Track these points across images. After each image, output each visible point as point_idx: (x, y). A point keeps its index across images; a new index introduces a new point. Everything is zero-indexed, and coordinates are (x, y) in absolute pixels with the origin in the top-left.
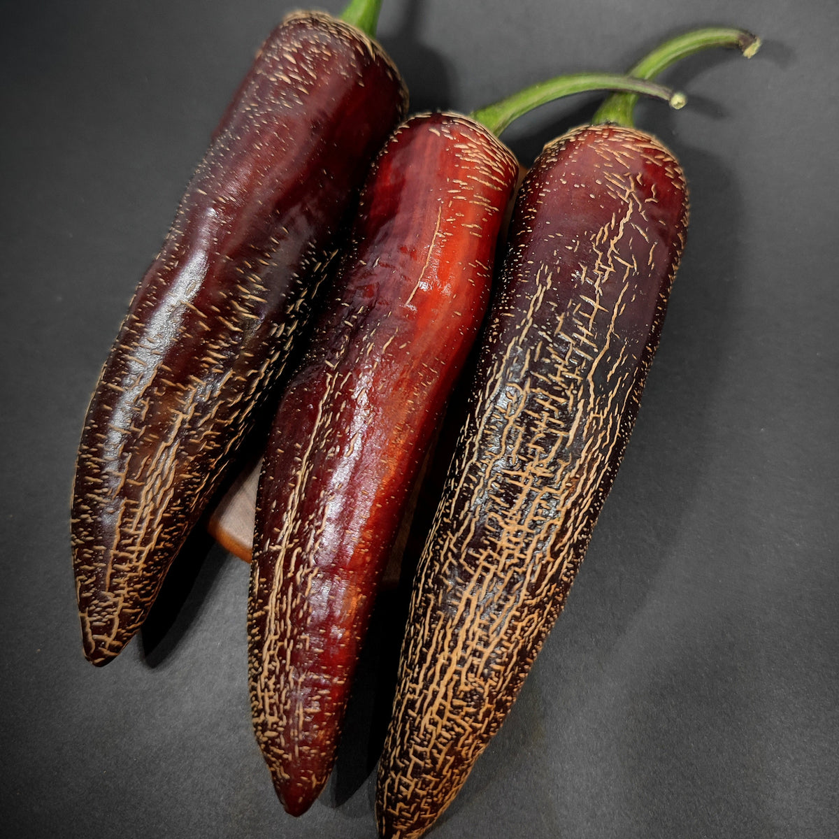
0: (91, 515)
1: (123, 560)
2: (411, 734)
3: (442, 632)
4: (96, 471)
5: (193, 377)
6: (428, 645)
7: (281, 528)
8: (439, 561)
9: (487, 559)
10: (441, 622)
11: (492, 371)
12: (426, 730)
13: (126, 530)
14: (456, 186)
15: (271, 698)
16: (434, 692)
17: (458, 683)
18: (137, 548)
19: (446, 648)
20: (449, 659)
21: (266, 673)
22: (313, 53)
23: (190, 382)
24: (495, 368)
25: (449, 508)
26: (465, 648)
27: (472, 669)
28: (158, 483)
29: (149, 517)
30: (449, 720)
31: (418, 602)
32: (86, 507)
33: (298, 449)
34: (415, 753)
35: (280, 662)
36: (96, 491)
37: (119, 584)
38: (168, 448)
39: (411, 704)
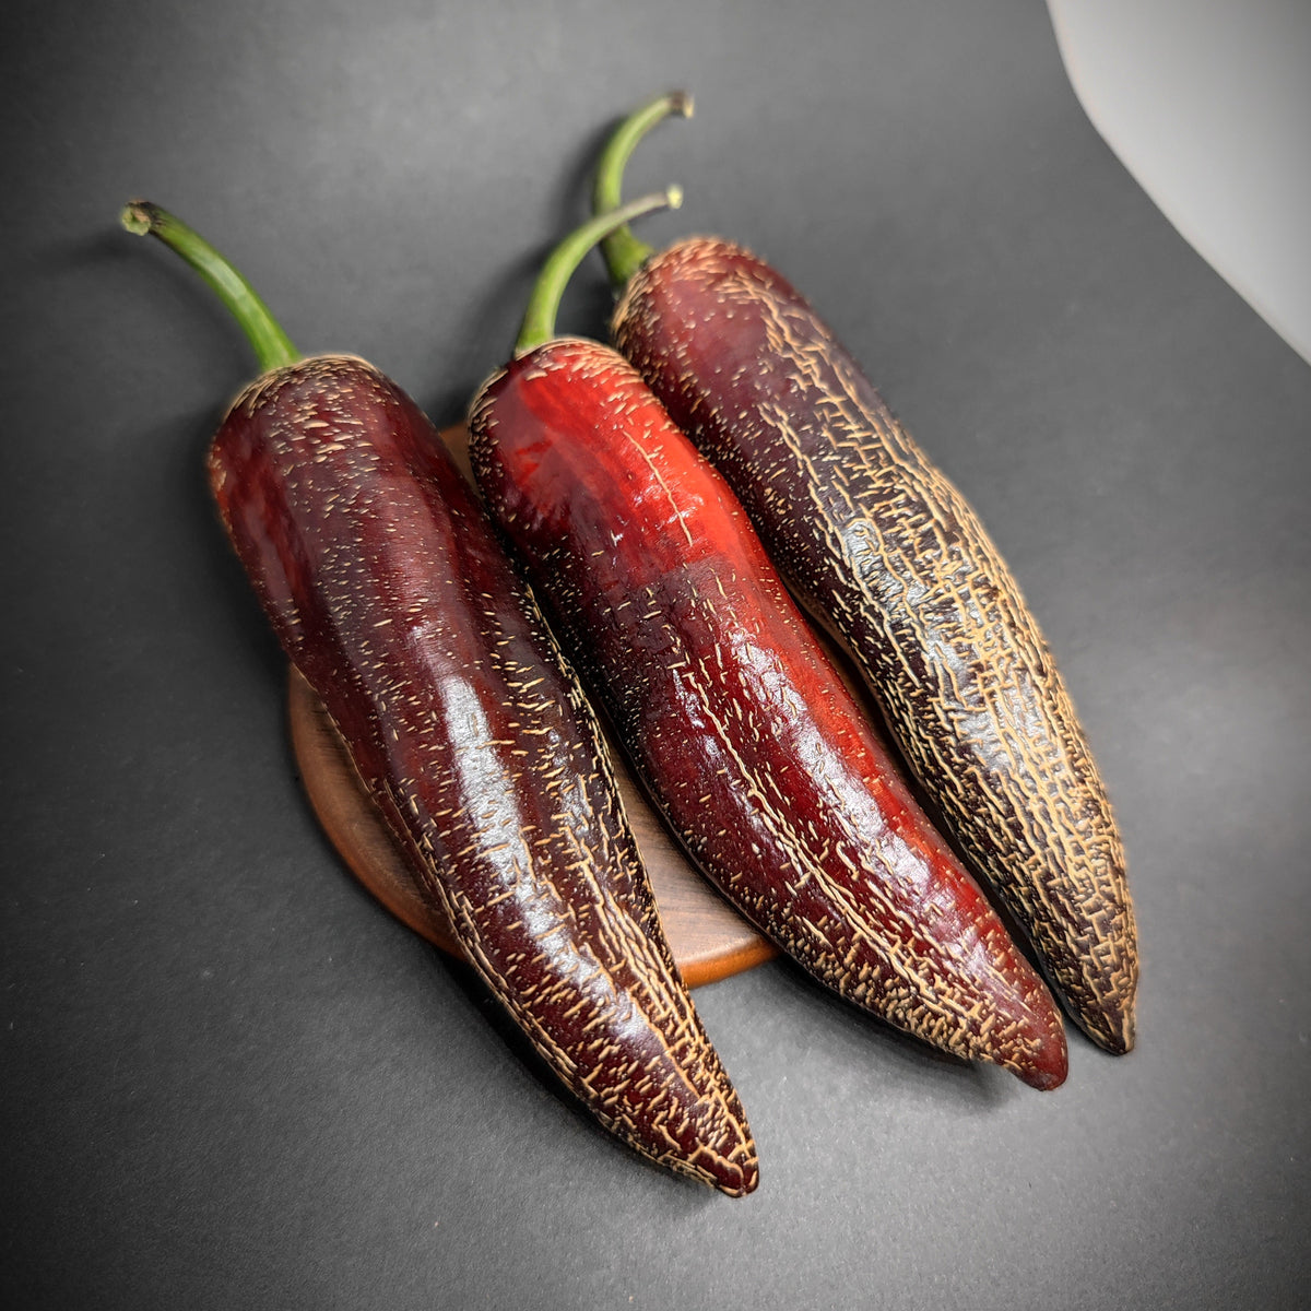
0: (611, 1043)
1: (683, 1051)
2: (1070, 898)
3: (1011, 785)
4: (570, 997)
5: (554, 817)
6: (1011, 812)
7: (789, 858)
8: (946, 732)
9: (985, 686)
10: (1003, 778)
11: (819, 530)
12: (1081, 880)
13: (658, 1018)
14: (617, 403)
15: (951, 997)
16: (1055, 843)
17: (1068, 811)
18: (682, 1027)
19: (1028, 793)
20: (1041, 799)
21: (923, 983)
22: (334, 400)
23: (557, 824)
24: (820, 526)
25: (907, 679)
26: (1043, 774)
27: (1066, 785)
28: (634, 945)
29: (662, 986)
30: (1090, 848)
31: (960, 790)
32: (597, 1043)
33: (725, 775)
34: (1091, 912)
35: (929, 955)
36: (592, 1014)
37: (701, 1078)
38: (605, 906)
39: (1048, 876)
